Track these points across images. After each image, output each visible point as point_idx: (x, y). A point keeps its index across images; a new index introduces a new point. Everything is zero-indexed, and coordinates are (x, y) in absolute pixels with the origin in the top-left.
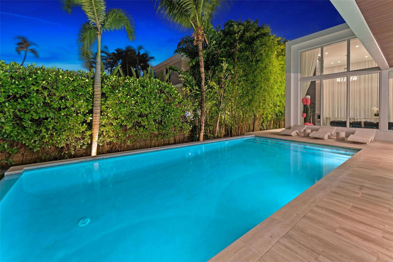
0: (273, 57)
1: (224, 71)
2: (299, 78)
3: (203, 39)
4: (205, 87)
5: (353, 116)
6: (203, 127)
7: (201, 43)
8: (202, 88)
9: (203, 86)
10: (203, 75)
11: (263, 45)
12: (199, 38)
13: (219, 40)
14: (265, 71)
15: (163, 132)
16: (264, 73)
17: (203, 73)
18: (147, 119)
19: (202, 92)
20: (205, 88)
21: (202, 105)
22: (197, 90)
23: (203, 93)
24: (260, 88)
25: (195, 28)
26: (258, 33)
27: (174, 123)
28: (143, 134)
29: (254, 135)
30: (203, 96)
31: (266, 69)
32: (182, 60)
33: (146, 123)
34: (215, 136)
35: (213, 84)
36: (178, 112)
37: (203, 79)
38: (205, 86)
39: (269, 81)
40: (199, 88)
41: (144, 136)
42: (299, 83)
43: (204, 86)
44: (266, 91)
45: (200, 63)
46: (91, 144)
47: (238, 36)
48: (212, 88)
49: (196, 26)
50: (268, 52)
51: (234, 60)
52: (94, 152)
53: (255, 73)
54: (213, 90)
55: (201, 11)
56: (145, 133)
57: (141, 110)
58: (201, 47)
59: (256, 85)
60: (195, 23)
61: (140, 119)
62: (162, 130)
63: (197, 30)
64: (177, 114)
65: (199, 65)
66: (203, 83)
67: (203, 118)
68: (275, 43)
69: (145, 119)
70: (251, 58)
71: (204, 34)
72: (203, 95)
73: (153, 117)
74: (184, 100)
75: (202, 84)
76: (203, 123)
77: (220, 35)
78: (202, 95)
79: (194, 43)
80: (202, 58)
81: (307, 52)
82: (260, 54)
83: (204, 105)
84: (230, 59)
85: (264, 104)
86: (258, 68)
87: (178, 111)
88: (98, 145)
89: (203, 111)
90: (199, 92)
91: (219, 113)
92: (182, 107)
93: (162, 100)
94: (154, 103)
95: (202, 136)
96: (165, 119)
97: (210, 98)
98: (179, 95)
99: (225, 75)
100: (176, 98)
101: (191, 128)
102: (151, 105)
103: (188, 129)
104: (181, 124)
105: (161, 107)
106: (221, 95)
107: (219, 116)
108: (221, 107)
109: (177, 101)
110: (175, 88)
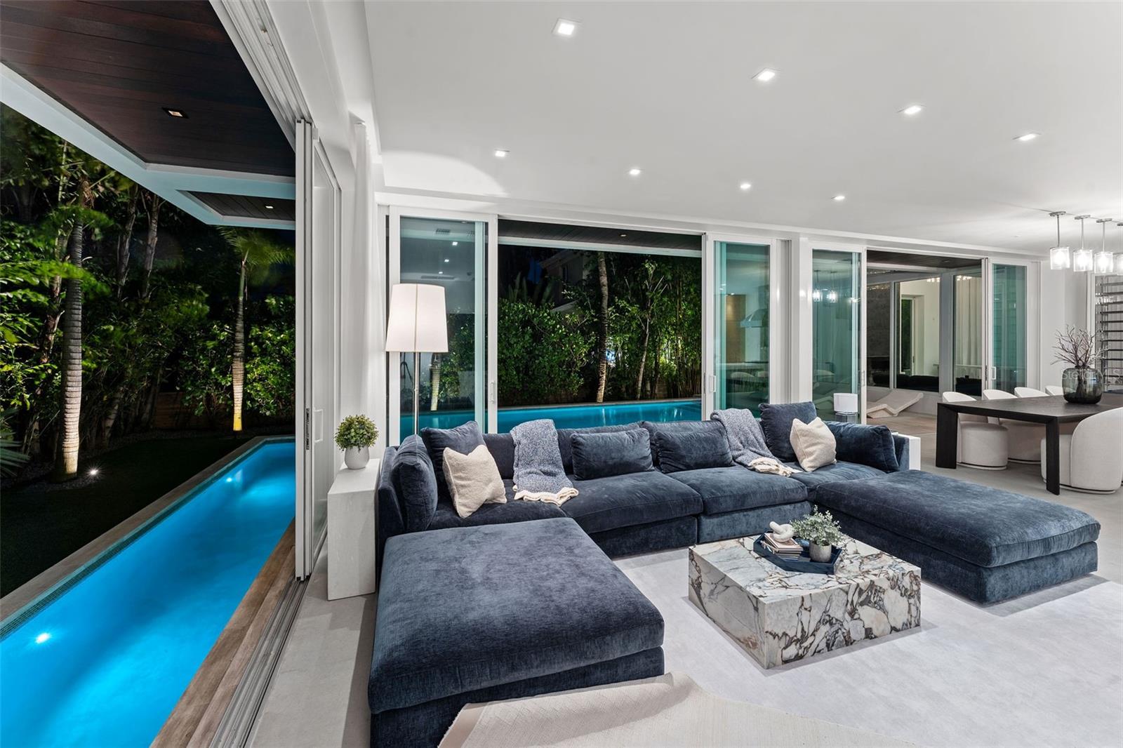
1: (651, 277)
6: (604, 381)
8: (603, 312)
9: (604, 308)
15: (530, 387)
17: (604, 286)
19: (602, 318)
20: (609, 311)
22: (592, 316)
23: (605, 321)
27: (549, 373)
30: (604, 326)
35: (623, 303)
36: (555, 356)
37: (604, 296)
38: (608, 307)
40: (596, 313)
43: (606, 307)
45: (599, 268)
46: (431, 398)
48: (622, 311)
52: (434, 407)
54: (627, 314)
62: (529, 384)
64: (554, 358)
65: (598, 270)
66: (605, 303)
67: (602, 366)
72: (605, 324)
75: (603, 305)
78: (603, 324)
88: (438, 401)
90: (596, 320)
91: (642, 356)
92: (565, 347)
93: (527, 337)
94: (515, 343)
95: (601, 394)
96: (534, 367)
97: (621, 330)
98: (558, 326)
99: (654, 285)
100: (554, 332)
101: (582, 381)
102: (511, 345)
103: (578, 382)
104: (563, 376)
105: (526, 348)
106: (645, 321)
107: (642, 361)
108: (646, 343)
109: (553, 338)
110: (549, 317)
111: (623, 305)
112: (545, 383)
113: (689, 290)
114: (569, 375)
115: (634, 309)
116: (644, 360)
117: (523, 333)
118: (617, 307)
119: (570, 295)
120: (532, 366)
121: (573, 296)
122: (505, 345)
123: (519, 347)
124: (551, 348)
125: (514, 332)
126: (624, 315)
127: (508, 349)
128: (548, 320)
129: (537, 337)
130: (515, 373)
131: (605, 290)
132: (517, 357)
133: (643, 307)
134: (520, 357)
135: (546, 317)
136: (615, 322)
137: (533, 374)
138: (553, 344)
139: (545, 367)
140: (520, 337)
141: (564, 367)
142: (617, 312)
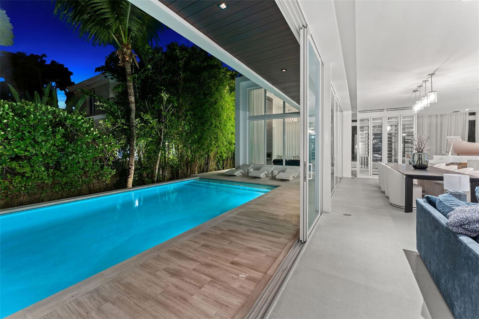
0: (225, 92)
1: (164, 103)
2: (247, 117)
3: (131, 60)
4: (136, 120)
5: (298, 154)
6: (133, 171)
7: (129, 65)
8: (132, 122)
9: (132, 119)
10: (132, 105)
11: (212, 77)
12: (126, 58)
13: (161, 65)
14: (215, 106)
15: (62, 181)
16: (214, 108)
17: (132, 103)
18: (29, 163)
19: (130, 126)
21: (131, 142)
22: (123, 124)
23: (133, 128)
24: (209, 124)
25: (119, 44)
26: (205, 64)
27: (83, 167)
28: (20, 185)
29: (199, 177)
30: (132, 132)
31: (216, 104)
32: (109, 83)
33: (28, 169)
34: (155, 180)
36: (89, 153)
37: (132, 111)
38: (136, 118)
39: (220, 117)
40: (126, 122)
41: (23, 188)
42: (248, 121)
43: (134, 119)
44: (218, 128)
47: (182, 64)
48: (146, 122)
49: (121, 42)
50: (219, 85)
51: (178, 91)
53: (204, 108)
54: (149, 124)
55: (127, 24)
56: (25, 183)
57: (15, 150)
58: (129, 70)
59: (205, 121)
60: (119, 38)
61: (14, 164)
62: (61, 178)
63: (122, 48)
64: (88, 155)
65: (127, 91)
66: (133, 115)
67: (132, 160)
68: (227, 77)
69: (25, 163)
70: (197, 90)
71: (133, 54)
72: (133, 130)
73: (41, 159)
74: (103, 137)
75: (131, 117)
76: (132, 165)
77: (161, 58)
78: (131, 130)
79: (119, 63)
80: (131, 84)
81: (255, 91)
82: (208, 87)
83: (134, 143)
84: (172, 89)
85: (217, 142)
86: (207, 102)
87: (89, 151)
89: (133, 151)
90: (126, 127)
91: (158, 153)
92: (99, 146)
93: (58, 136)
94: (43, 141)
95: (130, 181)
96: (67, 163)
97: (144, 135)
98: (92, 129)
99: (166, 108)
100: (87, 133)
101: (114, 172)
102: (37, 142)
103: (110, 174)
104: (97, 168)
105: (57, 146)
106: (161, 130)
107: (158, 156)
108: (161, 145)
109: (88, 138)
110: (83, 121)
111: (147, 118)
112: (79, 176)
113: (187, 114)
114: (102, 167)
115: (154, 122)
116: (160, 155)
117: (54, 132)
118: (142, 119)
119: (102, 106)
120: (65, 162)
121: (105, 108)
122: (30, 143)
123: (49, 145)
124: (84, 146)
125: (42, 131)
126: (147, 125)
127: (33, 147)
128: (83, 123)
129: (69, 137)
130: (43, 169)
131: (133, 106)
132: (46, 154)
133: (159, 122)
134: (50, 154)
135: (79, 120)
136: (141, 129)
137: (66, 168)
138: (87, 144)
139: (78, 162)
140: (49, 135)
141: (98, 162)
142: (141, 123)
